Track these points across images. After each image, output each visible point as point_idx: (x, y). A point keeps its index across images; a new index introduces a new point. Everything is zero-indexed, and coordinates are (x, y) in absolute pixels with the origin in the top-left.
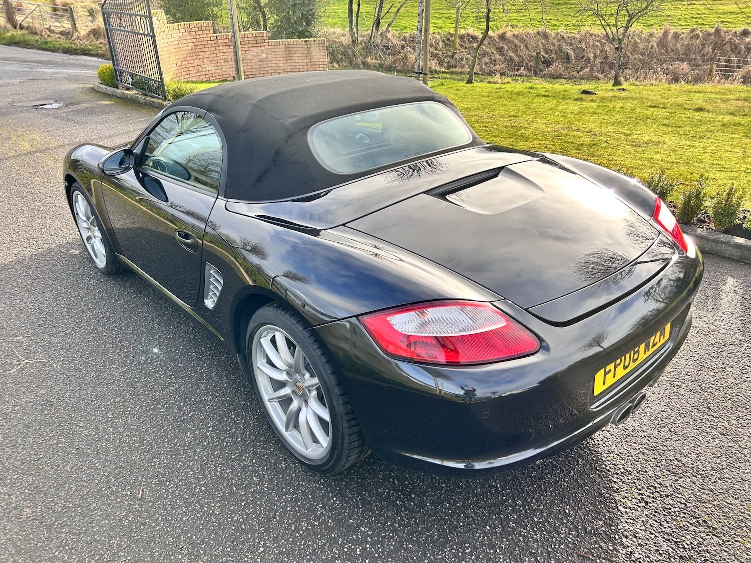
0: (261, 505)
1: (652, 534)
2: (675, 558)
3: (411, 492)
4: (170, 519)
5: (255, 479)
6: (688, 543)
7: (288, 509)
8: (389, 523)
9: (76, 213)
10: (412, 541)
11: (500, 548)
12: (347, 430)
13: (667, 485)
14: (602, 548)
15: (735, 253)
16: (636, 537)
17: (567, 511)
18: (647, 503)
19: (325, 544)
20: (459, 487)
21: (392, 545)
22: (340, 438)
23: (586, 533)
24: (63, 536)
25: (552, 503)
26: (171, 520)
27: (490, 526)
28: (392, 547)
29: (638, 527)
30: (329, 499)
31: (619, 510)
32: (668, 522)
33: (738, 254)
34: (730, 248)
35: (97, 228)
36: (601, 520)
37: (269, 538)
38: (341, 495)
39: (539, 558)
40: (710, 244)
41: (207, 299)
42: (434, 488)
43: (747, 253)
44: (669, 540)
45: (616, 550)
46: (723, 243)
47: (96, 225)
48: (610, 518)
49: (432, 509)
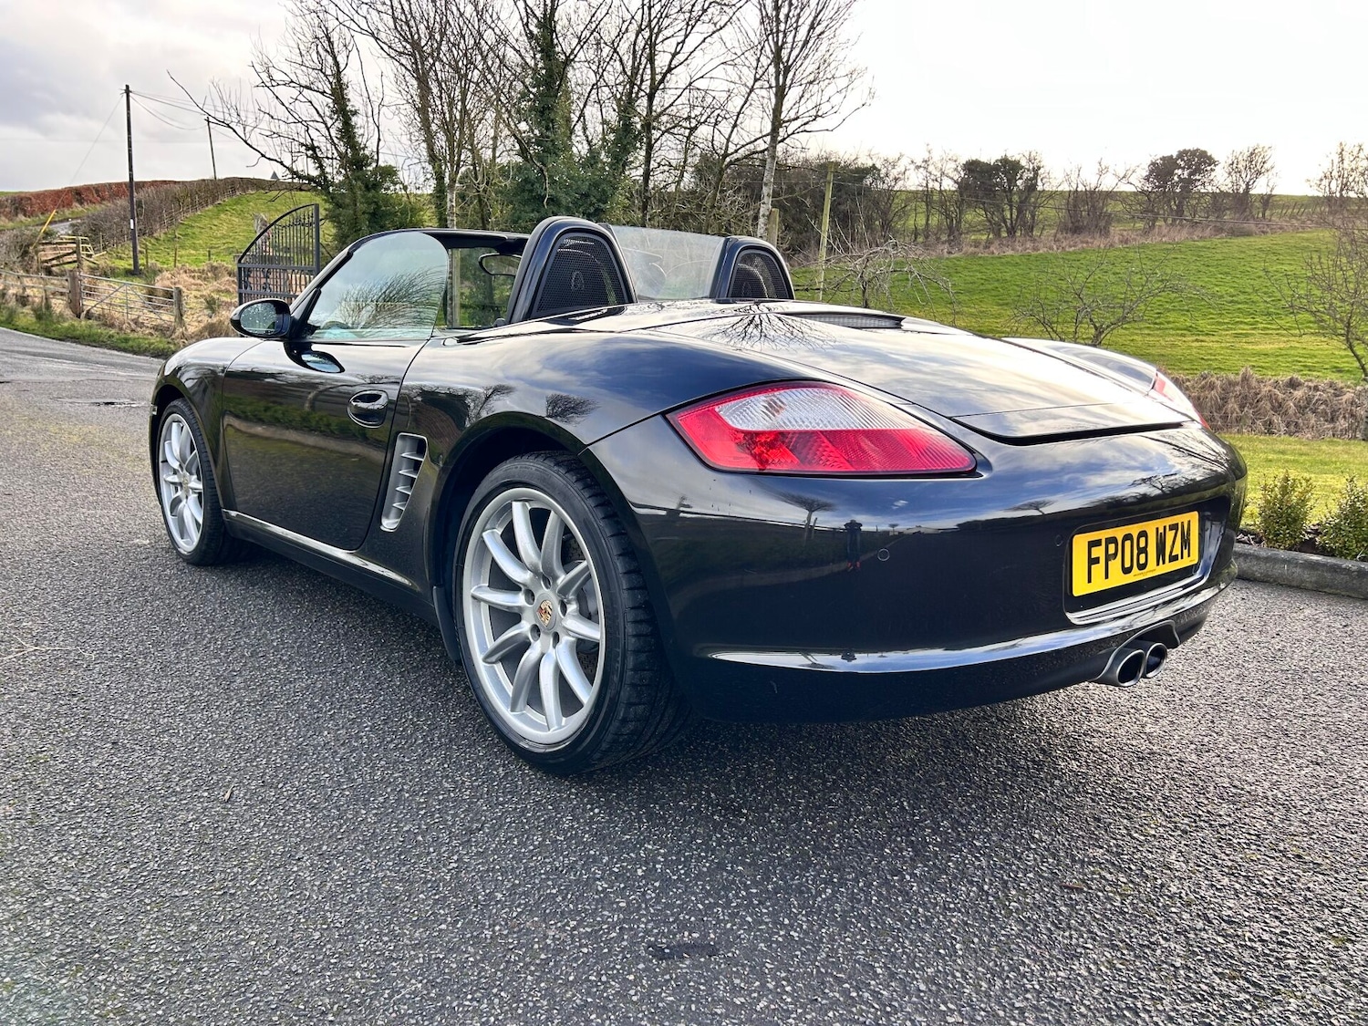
0: (455, 815)
1: (1199, 866)
2: (1246, 895)
3: (740, 807)
4: (281, 824)
5: (446, 785)
6: (1271, 878)
7: (508, 820)
8: (699, 841)
9: (161, 459)
10: (743, 863)
11: (913, 875)
12: (633, 640)
13: (1221, 813)
14: (1107, 880)
15: (1307, 576)
16: (1170, 869)
17: (1037, 836)
18: (1185, 832)
19: (575, 862)
20: (830, 803)
21: (704, 866)
22: (619, 659)
23: (1074, 861)
24: (73, 838)
25: (1007, 826)
26: (284, 826)
27: (892, 850)
28: (705, 869)
29: (1174, 857)
30: (584, 810)
31: (1134, 838)
32: (1228, 855)
33: (1313, 579)
34: (1298, 570)
35: (195, 477)
36: (1102, 848)
37: (468, 853)
38: (609, 808)
39: (986, 887)
40: (1262, 565)
41: (387, 517)
42: (783, 803)
43: (1328, 575)
44: (1233, 874)
45: (1132, 882)
46: (1284, 561)
47: (194, 471)
48: (1118, 846)
49: (779, 828)
